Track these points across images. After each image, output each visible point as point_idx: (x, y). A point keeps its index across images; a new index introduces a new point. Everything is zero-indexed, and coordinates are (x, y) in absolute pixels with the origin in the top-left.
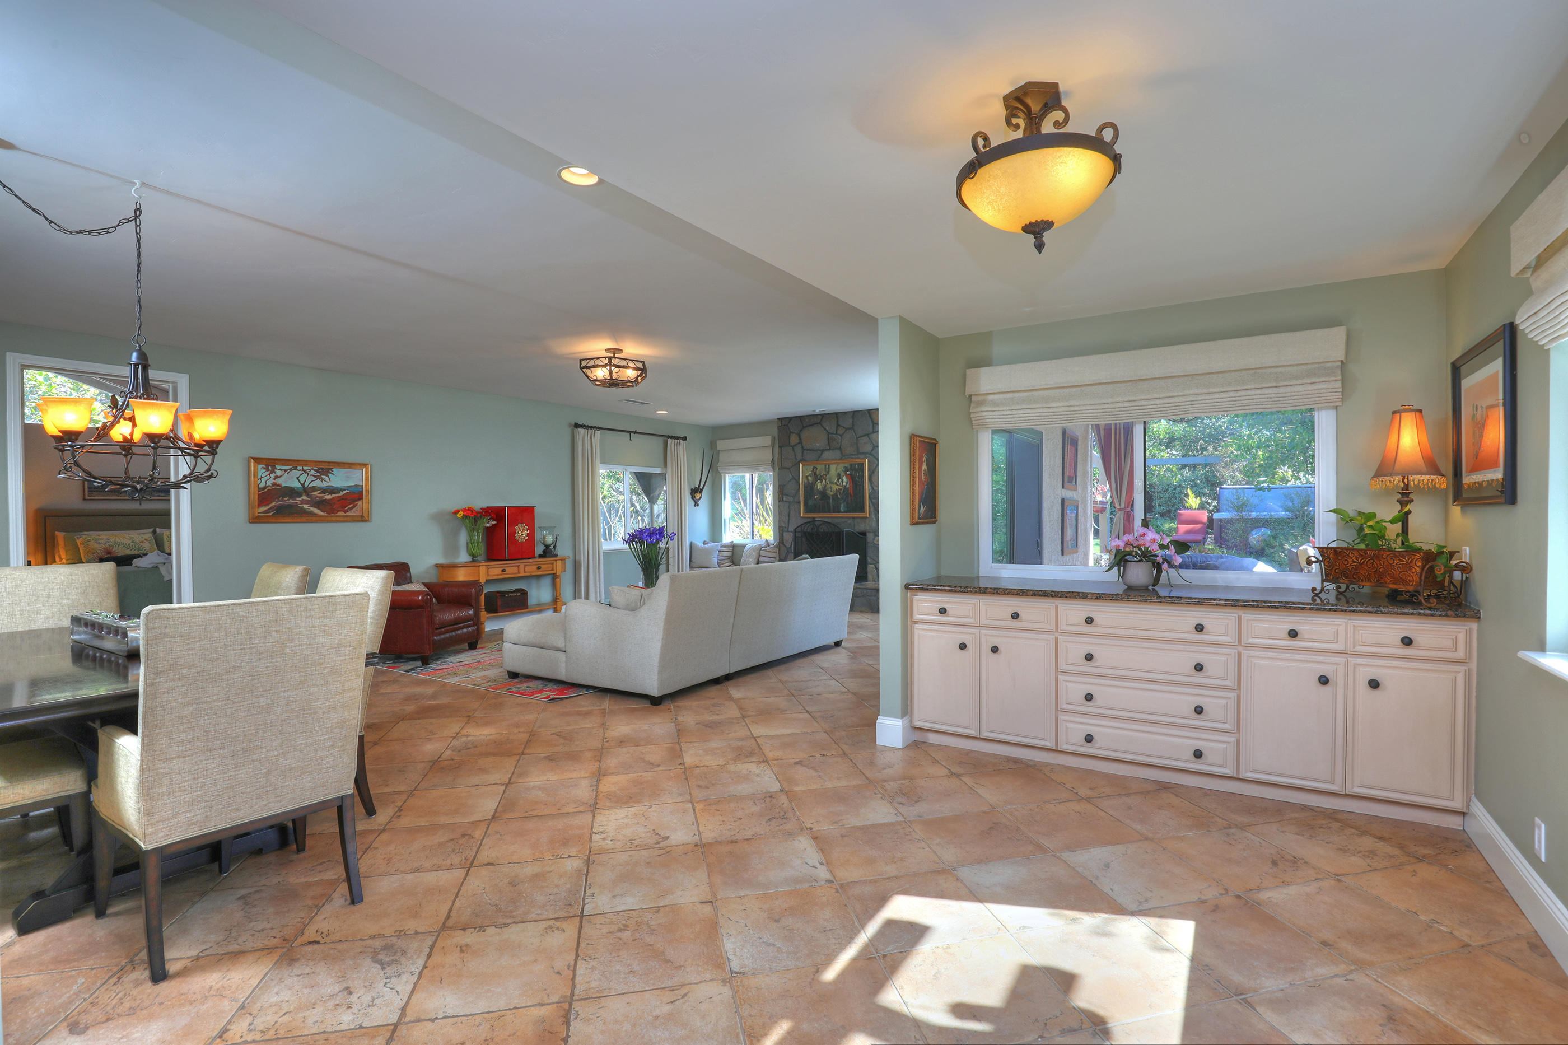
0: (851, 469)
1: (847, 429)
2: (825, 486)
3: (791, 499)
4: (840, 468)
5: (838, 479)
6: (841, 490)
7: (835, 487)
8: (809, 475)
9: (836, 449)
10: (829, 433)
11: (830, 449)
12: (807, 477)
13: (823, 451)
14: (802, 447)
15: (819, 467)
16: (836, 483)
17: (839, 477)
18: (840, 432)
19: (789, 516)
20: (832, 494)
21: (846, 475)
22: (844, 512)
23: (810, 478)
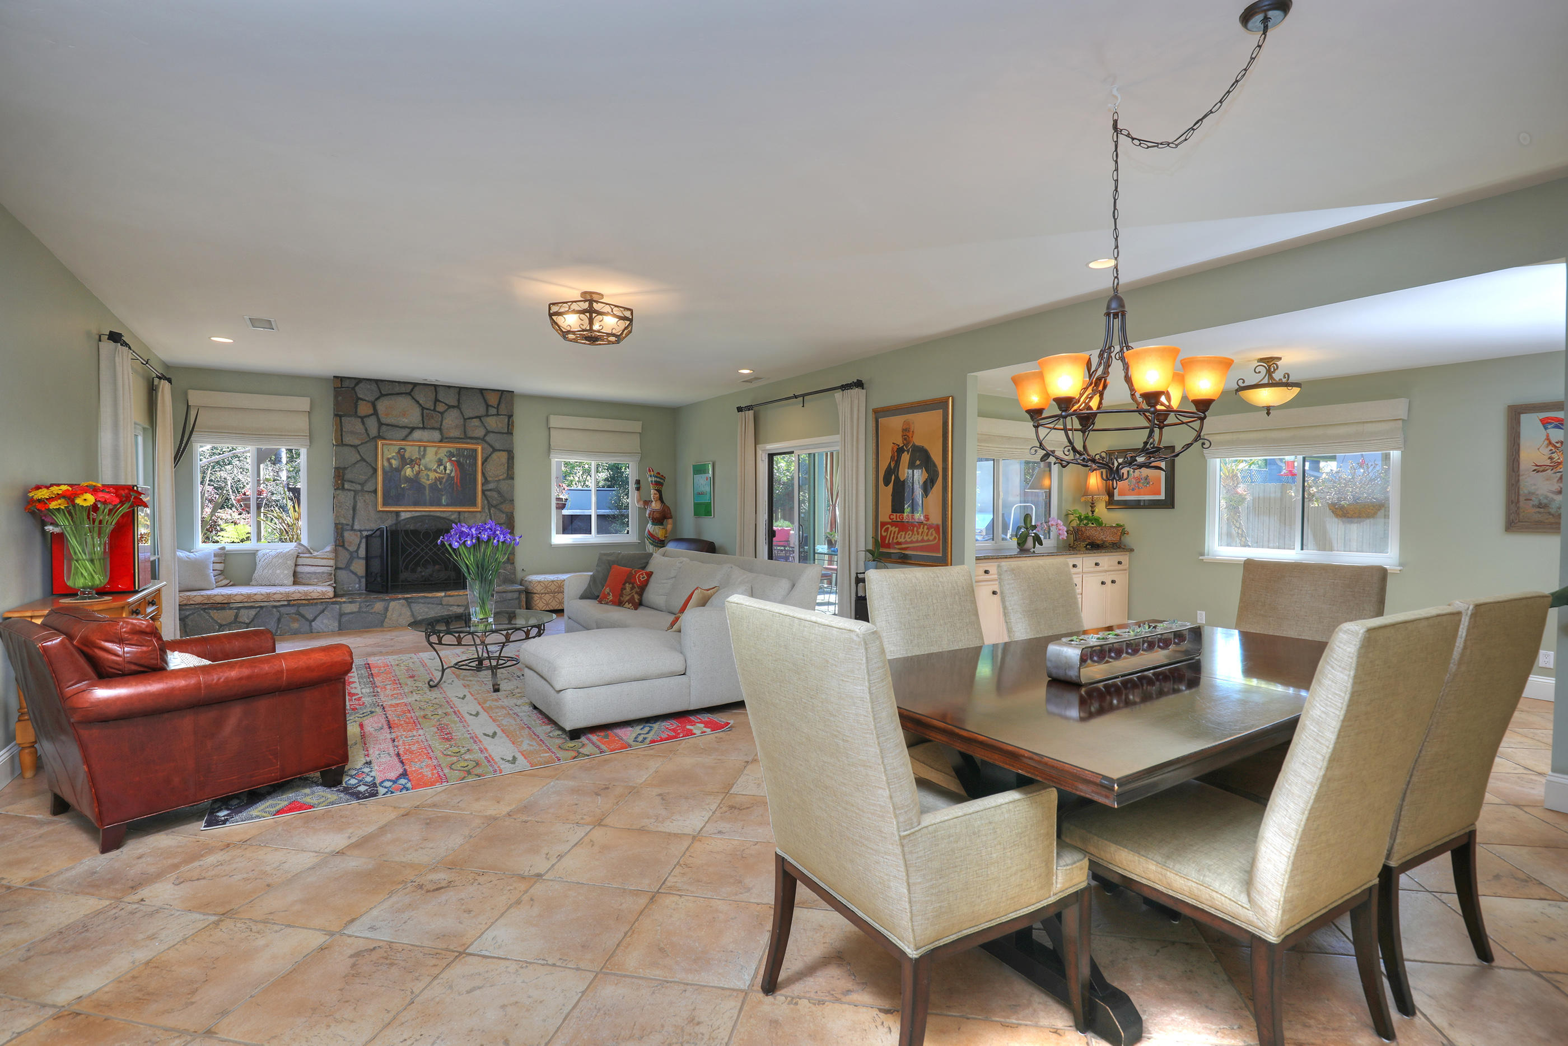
0: (458, 455)
1: (450, 407)
2: (418, 473)
3: (359, 487)
4: (443, 453)
5: (439, 466)
6: (443, 478)
7: (433, 475)
8: (393, 458)
9: (433, 428)
10: (423, 408)
11: (424, 428)
12: (388, 460)
13: (413, 429)
14: (379, 420)
15: (409, 449)
16: (435, 471)
17: (440, 462)
18: (441, 408)
19: (354, 509)
20: (428, 482)
21: (450, 460)
22: (447, 505)
23: (393, 462)
